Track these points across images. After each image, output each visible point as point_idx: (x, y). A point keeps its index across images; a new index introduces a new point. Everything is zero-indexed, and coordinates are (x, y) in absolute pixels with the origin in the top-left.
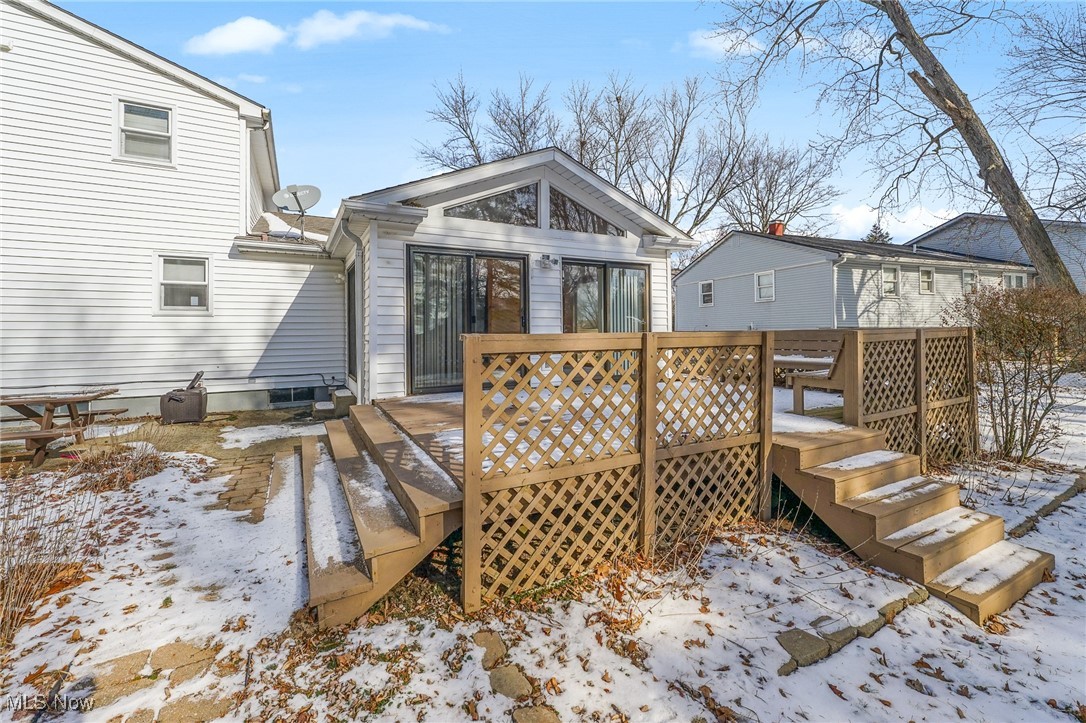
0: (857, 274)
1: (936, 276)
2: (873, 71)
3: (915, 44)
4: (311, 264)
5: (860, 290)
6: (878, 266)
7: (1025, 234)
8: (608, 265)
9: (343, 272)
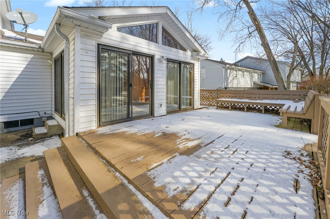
0: (229, 71)
1: (245, 73)
2: (234, 11)
3: (248, 4)
4: (32, 54)
5: (229, 76)
6: (233, 69)
7: (271, 62)
8: (181, 63)
9: (51, 60)
